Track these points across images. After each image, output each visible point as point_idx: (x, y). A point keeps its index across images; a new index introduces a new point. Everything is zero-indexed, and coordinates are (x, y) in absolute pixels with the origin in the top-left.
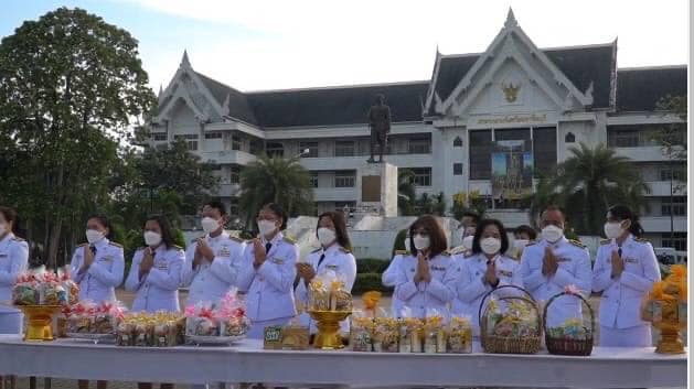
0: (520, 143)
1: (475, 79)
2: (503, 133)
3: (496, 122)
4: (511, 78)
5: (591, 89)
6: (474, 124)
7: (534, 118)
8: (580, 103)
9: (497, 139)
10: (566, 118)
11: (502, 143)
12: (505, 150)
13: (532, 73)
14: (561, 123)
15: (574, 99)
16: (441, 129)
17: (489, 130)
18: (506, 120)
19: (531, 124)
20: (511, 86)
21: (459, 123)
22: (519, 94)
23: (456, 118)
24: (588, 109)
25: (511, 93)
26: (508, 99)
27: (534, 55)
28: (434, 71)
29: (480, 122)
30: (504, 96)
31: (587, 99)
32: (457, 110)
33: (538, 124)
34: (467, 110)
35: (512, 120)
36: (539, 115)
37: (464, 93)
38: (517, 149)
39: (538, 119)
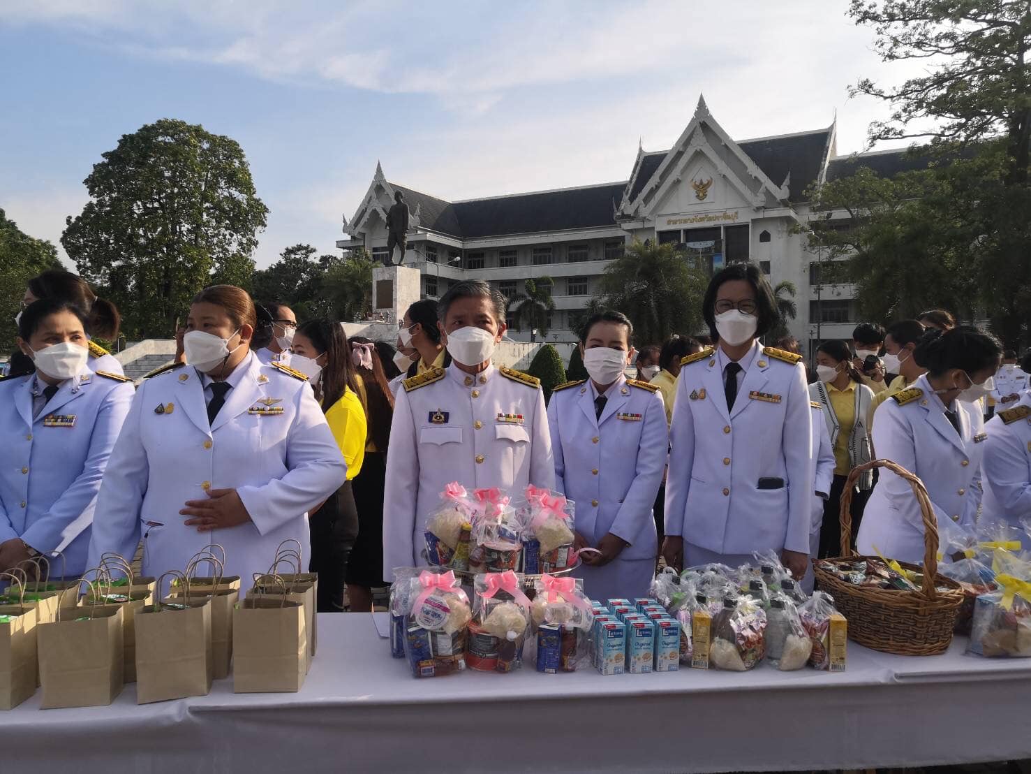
0: (710, 243)
1: (663, 177)
2: (693, 234)
3: (685, 221)
4: (701, 173)
5: (787, 181)
6: (662, 226)
7: (726, 217)
8: (775, 198)
9: (687, 240)
10: (760, 215)
11: (691, 245)
12: (695, 251)
13: (723, 167)
14: (754, 221)
15: (768, 193)
16: (630, 231)
17: (678, 232)
18: (695, 220)
19: (722, 222)
20: (701, 183)
21: (647, 225)
22: (710, 191)
23: (644, 220)
24: (784, 203)
25: (702, 190)
26: (698, 196)
27: (726, 146)
28: (634, 172)
29: (669, 222)
30: (693, 192)
31: (782, 193)
32: (645, 211)
33: (729, 222)
34: (655, 210)
35: (702, 219)
36: (730, 213)
37: (653, 192)
38: (707, 250)
39: (729, 218)
